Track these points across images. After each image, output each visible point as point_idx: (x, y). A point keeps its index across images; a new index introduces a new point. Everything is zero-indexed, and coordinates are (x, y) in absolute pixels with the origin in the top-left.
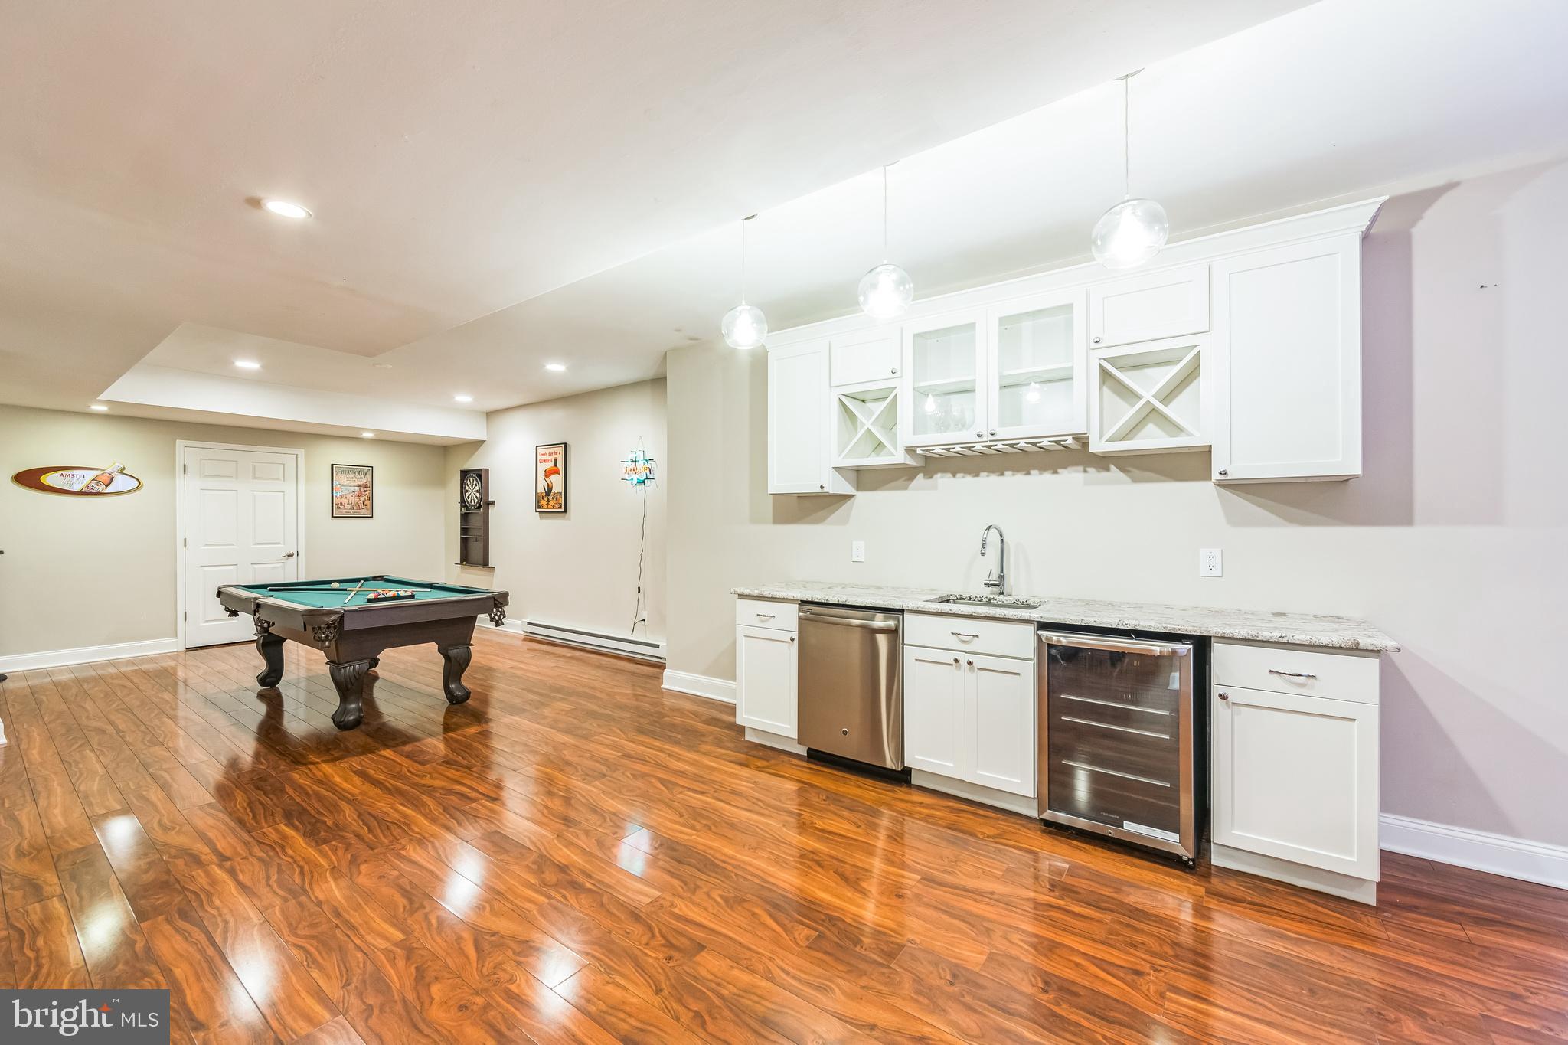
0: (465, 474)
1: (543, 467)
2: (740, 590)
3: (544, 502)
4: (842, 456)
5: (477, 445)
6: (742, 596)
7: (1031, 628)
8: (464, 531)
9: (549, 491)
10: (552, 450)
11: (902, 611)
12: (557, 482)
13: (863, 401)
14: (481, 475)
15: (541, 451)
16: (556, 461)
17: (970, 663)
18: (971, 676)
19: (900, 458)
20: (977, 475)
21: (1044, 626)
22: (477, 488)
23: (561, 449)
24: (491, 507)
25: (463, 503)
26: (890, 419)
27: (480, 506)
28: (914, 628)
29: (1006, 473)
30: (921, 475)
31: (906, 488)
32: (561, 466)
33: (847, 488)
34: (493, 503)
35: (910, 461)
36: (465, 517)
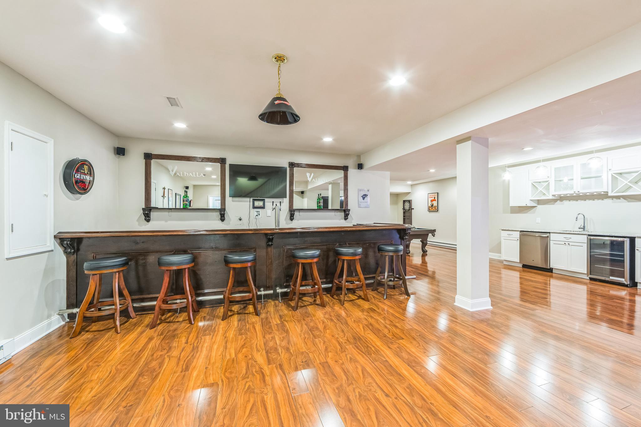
0: (404, 201)
1: (430, 199)
2: (502, 229)
3: (431, 209)
4: (533, 197)
5: (408, 193)
6: (503, 230)
7: (586, 236)
8: (404, 216)
9: (432, 206)
10: (433, 194)
11: (550, 233)
12: (435, 203)
13: (540, 182)
14: (410, 202)
15: (429, 195)
16: (435, 198)
17: (569, 244)
18: (569, 247)
19: (551, 197)
20: (577, 201)
21: (589, 235)
22: (409, 205)
23: (436, 194)
24: (412, 210)
25: (404, 209)
26: (547, 188)
27: (409, 210)
28: (552, 236)
29: (587, 200)
30: (559, 201)
31: (554, 204)
32: (436, 199)
33: (535, 205)
34: (413, 209)
35: (554, 198)
36: (404, 213)
